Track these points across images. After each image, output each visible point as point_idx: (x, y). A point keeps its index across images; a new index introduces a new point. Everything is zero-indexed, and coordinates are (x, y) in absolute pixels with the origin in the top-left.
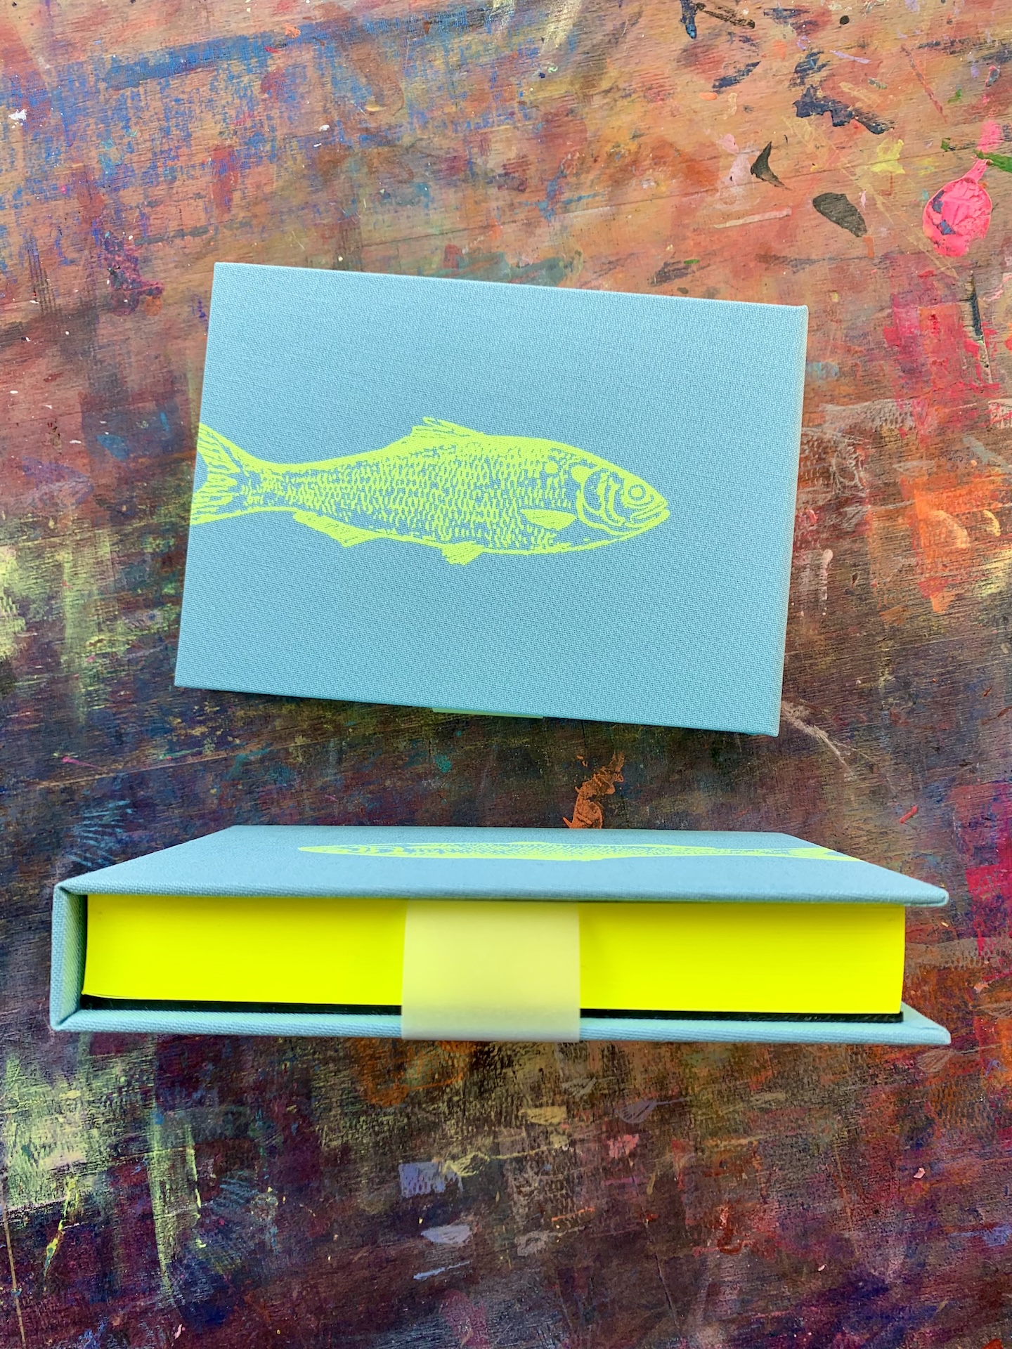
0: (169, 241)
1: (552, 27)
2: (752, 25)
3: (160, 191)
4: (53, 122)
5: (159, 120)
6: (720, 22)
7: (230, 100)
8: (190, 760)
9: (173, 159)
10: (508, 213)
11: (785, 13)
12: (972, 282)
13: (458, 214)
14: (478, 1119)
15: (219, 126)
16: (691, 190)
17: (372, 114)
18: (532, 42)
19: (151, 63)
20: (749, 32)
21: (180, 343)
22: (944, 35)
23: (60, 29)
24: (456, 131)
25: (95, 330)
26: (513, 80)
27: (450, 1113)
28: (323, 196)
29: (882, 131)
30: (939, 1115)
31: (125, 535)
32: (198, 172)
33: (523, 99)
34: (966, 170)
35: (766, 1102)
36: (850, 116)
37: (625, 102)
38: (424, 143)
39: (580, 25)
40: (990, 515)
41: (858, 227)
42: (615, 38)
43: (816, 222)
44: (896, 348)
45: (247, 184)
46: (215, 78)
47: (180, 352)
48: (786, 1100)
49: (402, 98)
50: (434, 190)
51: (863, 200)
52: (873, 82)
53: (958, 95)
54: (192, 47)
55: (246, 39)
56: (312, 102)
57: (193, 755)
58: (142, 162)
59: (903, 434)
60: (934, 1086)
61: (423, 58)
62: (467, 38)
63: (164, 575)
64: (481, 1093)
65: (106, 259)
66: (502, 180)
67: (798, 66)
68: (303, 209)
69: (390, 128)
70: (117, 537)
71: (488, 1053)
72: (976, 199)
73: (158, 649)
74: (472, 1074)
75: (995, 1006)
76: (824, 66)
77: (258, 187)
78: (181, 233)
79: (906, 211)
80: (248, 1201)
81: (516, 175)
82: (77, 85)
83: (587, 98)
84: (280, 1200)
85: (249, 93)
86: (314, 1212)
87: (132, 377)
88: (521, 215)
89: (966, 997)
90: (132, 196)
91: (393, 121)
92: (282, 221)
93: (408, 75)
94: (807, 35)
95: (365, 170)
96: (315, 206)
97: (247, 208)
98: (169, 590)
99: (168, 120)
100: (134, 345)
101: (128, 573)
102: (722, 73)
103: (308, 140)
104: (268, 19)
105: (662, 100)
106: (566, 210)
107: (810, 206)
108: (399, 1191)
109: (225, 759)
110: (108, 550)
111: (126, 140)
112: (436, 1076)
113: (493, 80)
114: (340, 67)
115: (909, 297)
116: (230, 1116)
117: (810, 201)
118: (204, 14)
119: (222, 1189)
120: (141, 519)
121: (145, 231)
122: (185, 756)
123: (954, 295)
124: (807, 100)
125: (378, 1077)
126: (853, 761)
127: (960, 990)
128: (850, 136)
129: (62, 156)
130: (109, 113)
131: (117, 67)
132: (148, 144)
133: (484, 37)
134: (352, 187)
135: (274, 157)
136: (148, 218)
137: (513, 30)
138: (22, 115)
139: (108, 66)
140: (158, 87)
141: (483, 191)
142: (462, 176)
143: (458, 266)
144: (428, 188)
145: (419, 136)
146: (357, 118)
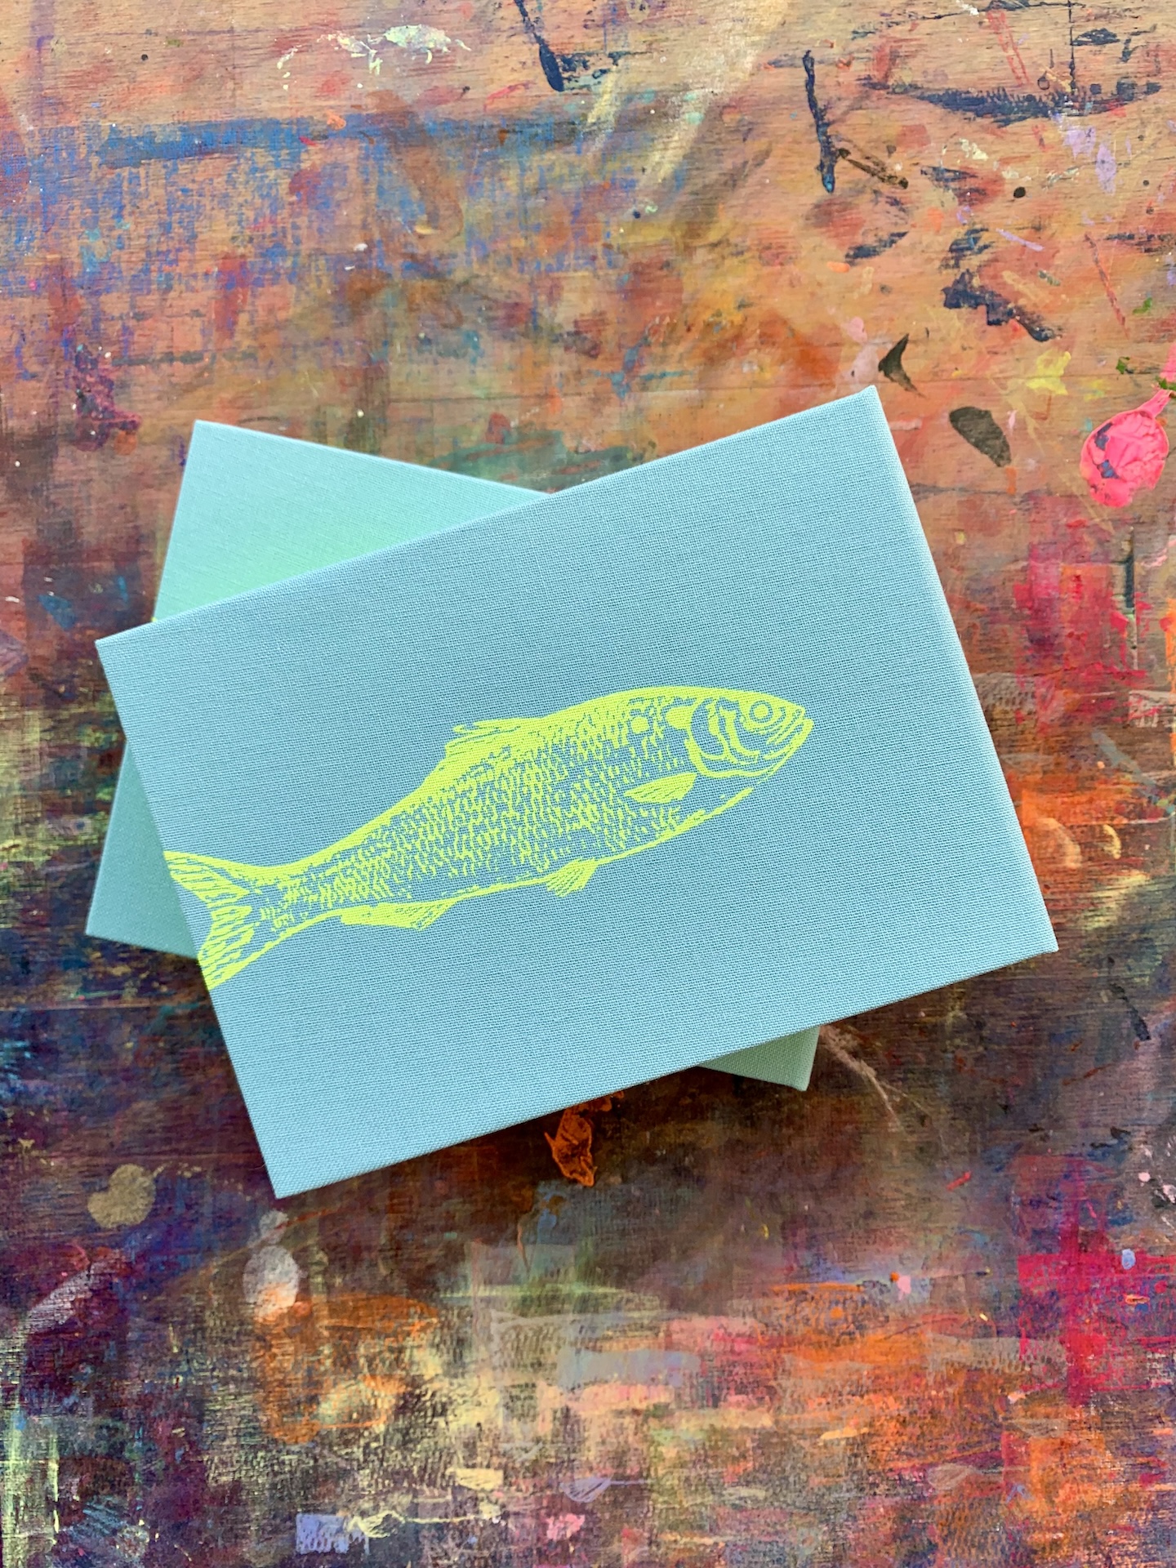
0: (154, 365)
1: (656, 157)
2: (904, 184)
3: (149, 301)
4: (29, 198)
5: (159, 212)
6: (864, 176)
8: (106, 1004)
9: (171, 263)
10: (573, 382)
11: (947, 175)
12: (1131, 541)
13: (512, 375)
14: (398, 1473)
15: (232, 229)
16: (801, 381)
17: (421, 237)
18: (630, 171)
19: (158, 140)
20: (899, 193)
21: (153, 494)
22: (1140, 226)
23: (53, 82)
24: (522, 271)
25: (52, 464)
26: (601, 216)
27: (365, 1461)
28: (347, 333)
29: (1046, 339)
30: (945, 1541)
31: (60, 721)
32: (200, 284)
33: (608, 241)
34: (1142, 401)
35: (741, 1499)
36: (1010, 314)
37: (735, 261)
38: (480, 282)
39: (692, 158)
40: (1110, 831)
41: (1000, 455)
42: (733, 180)
43: (948, 442)
44: (1027, 612)
45: (257, 305)
46: (235, 168)
47: (151, 505)
48: (766, 1499)
49: (461, 220)
50: (486, 341)
51: (1012, 422)
52: (1043, 276)
53: (1147, 305)
54: (210, 124)
55: (278, 123)
56: (350, 213)
57: (111, 998)
58: (129, 262)
59: (1019, 719)
60: (943, 1506)
61: (492, 176)
62: (550, 156)
63: (101, 776)
64: (405, 1443)
65: (75, 378)
66: (570, 340)
67: (956, 243)
68: (322, 344)
69: (442, 256)
70: (50, 723)
71: (419, 1397)
72: (1150, 439)
73: (83, 865)
74: (397, 1419)
75: (1029, 1421)
76: (986, 247)
77: (271, 310)
78: (170, 358)
79: (1062, 442)
80: (114, 1532)
81: (589, 336)
82: (64, 154)
83: (689, 250)
84: (152, 1535)
85: (274, 192)
86: (191, 1555)
87: (90, 529)
88: (589, 387)
89: (997, 1407)
90: (115, 304)
91: (446, 249)
92: (295, 357)
93: (471, 192)
94: (971, 205)
95: (404, 306)
96: (337, 343)
97: (255, 335)
98: (102, 795)
99: (170, 212)
100: (97, 489)
101: (59, 768)
102: (859, 240)
103: (339, 260)
104: (308, 103)
106: (644, 388)
107: (945, 420)
108: (294, 1545)
109: (148, 1009)
110: (37, 736)
111: (116, 233)
112: (355, 1416)
113: (576, 213)
114: (390, 173)
115: (1052, 549)
116: (105, 1431)
117: (947, 415)
118: (230, 85)
119: (85, 1515)
120: (81, 704)
121: (127, 348)
122: (100, 999)
123: (1106, 554)
124: (960, 287)
125: (285, 1408)
126: (901, 1108)
127: (991, 1396)
128: (1006, 340)
129: (36, 243)
130: (100, 196)
131: (116, 139)
133: (572, 157)
134: (385, 325)
135: (295, 276)
136: (132, 334)
137: (607, 155)
139: (105, 136)
140: (163, 171)
141: (545, 351)
142: (522, 328)
143: (503, 442)
144: (478, 338)
145: (475, 272)
146: (402, 240)
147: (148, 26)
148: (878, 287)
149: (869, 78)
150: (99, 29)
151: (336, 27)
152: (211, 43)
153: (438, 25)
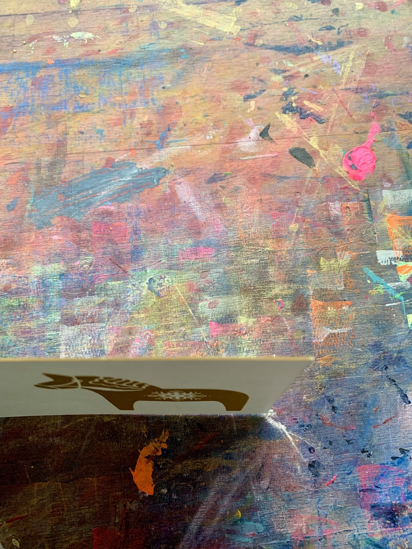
7: (16, 87)
10: (140, 145)
11: (279, 71)
12: (367, 193)
13: (116, 143)
15: (8, 98)
16: (229, 141)
17: (81, 98)
18: (161, 74)
20: (262, 77)
22: (353, 85)
24: (120, 108)
26: (150, 89)
28: (51, 131)
29: (323, 123)
33: (153, 97)
34: (363, 143)
36: (308, 115)
37: (202, 101)
39: (184, 69)
41: (311, 164)
42: (200, 75)
43: (289, 160)
44: (328, 222)
45: (16, 123)
46: (11, 78)
50: (106, 132)
52: (319, 102)
54: (3, 65)
55: (28, 63)
61: (109, 77)
62: (131, 71)
67: (285, 93)
68: (41, 136)
69: (89, 104)
72: (368, 156)
76: (296, 93)
77: (21, 125)
79: (334, 158)
81: (146, 128)
83: (184, 99)
85: (25, 85)
88: (146, 146)
91: (91, 102)
92: (30, 141)
93: (101, 83)
94: (289, 81)
96: (46, 135)
102: (249, 93)
104: (40, 57)
105: (219, 102)
106: (168, 146)
107: (287, 153)
113: (140, 88)
115: (336, 198)
117: (288, 150)
123: (358, 198)
124: (288, 107)
126: (300, 444)
128: (308, 124)
133: (140, 71)
134: (66, 128)
135: (32, 113)
141: (129, 134)
142: (120, 127)
143: (112, 167)
144: (103, 131)
145: (102, 109)
146: (74, 99)
148: (257, 108)
149: (247, 43)
151: (53, 33)
152: (5, 40)
153: (89, 32)
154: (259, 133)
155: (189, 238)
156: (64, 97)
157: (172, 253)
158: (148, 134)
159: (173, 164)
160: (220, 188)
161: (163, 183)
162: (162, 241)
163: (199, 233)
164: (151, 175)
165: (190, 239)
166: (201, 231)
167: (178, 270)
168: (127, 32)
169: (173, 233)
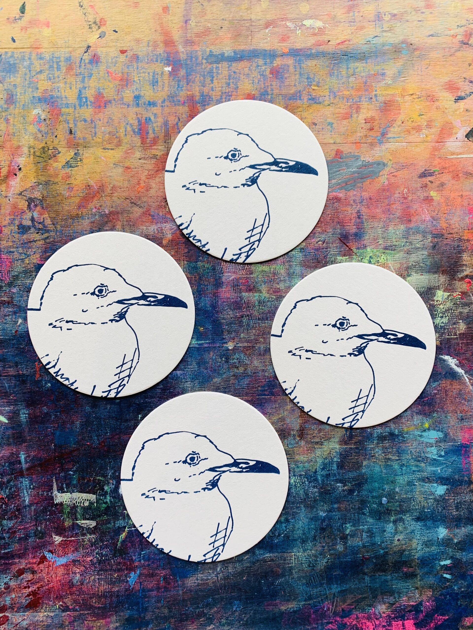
4: (182, 74)
5: (226, 79)
7: (256, 75)
9: (230, 96)
10: (364, 139)
13: (343, 136)
15: (250, 85)
16: (439, 141)
17: (314, 90)
18: (384, 69)
19: (226, 55)
23: (190, 35)
24: (347, 102)
26: (373, 84)
33: (376, 93)
37: (418, 100)
38: (333, 105)
39: (404, 66)
46: (251, 65)
50: (335, 125)
54: (243, 51)
55: (266, 51)
56: (290, 81)
61: (338, 70)
62: (357, 64)
66: (363, 125)
69: (321, 96)
81: (370, 124)
82: (194, 59)
83: (403, 96)
85: (264, 73)
88: (369, 141)
91: (322, 94)
93: (330, 75)
99: (229, 79)
102: (459, 94)
103: (285, 97)
104: (276, 44)
105: (433, 102)
106: (388, 142)
111: (211, 86)
113: (366, 83)
114: (303, 68)
118: (250, 38)
129: (184, 88)
130: (206, 73)
131: (211, 55)
132: (220, 88)
133: (364, 65)
137: (376, 63)
138: (170, 69)
139: (208, 54)
140: (227, 66)
141: (355, 129)
142: (347, 121)
143: (340, 158)
144: (333, 124)
145: (332, 102)
146: (307, 90)
147: (223, 17)
148: (465, 110)
149: (463, 41)
150: (206, 17)
151: (287, 19)
152: (244, 24)
153: (320, 20)
154: (465, 134)
155: (401, 224)
156: (300, 88)
157: (387, 236)
158: (372, 129)
159: (391, 159)
160: (429, 183)
161: (382, 175)
162: (379, 225)
163: (410, 221)
164: (372, 167)
165: (402, 226)
166: (412, 219)
167: (392, 250)
168: (354, 22)
169: (389, 219)
